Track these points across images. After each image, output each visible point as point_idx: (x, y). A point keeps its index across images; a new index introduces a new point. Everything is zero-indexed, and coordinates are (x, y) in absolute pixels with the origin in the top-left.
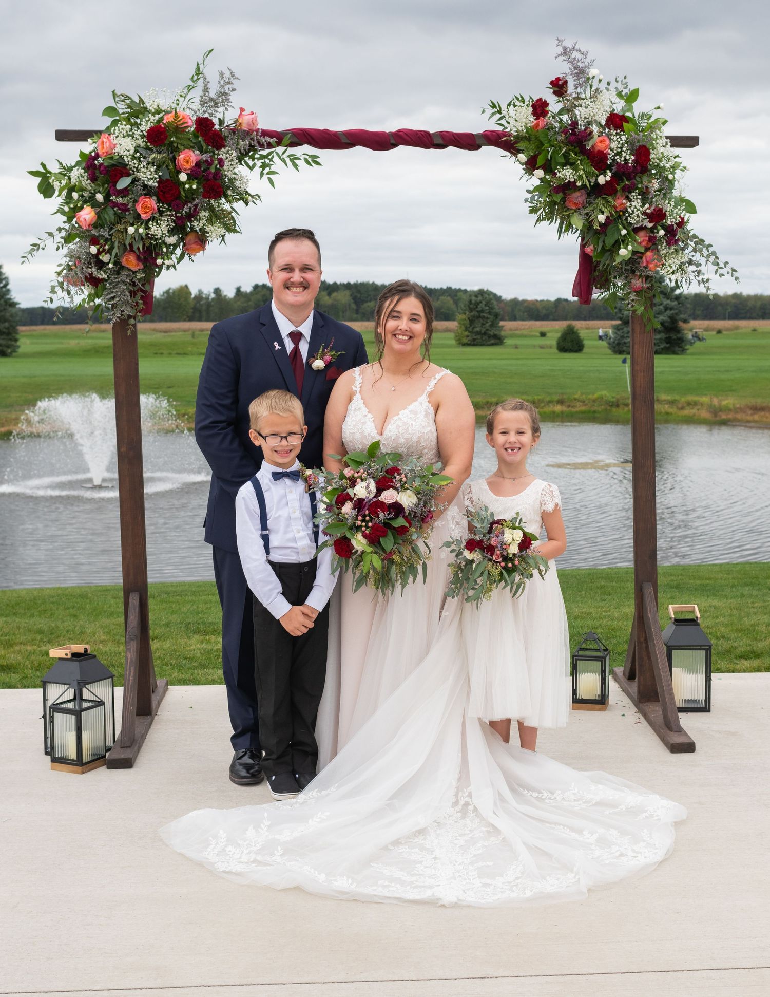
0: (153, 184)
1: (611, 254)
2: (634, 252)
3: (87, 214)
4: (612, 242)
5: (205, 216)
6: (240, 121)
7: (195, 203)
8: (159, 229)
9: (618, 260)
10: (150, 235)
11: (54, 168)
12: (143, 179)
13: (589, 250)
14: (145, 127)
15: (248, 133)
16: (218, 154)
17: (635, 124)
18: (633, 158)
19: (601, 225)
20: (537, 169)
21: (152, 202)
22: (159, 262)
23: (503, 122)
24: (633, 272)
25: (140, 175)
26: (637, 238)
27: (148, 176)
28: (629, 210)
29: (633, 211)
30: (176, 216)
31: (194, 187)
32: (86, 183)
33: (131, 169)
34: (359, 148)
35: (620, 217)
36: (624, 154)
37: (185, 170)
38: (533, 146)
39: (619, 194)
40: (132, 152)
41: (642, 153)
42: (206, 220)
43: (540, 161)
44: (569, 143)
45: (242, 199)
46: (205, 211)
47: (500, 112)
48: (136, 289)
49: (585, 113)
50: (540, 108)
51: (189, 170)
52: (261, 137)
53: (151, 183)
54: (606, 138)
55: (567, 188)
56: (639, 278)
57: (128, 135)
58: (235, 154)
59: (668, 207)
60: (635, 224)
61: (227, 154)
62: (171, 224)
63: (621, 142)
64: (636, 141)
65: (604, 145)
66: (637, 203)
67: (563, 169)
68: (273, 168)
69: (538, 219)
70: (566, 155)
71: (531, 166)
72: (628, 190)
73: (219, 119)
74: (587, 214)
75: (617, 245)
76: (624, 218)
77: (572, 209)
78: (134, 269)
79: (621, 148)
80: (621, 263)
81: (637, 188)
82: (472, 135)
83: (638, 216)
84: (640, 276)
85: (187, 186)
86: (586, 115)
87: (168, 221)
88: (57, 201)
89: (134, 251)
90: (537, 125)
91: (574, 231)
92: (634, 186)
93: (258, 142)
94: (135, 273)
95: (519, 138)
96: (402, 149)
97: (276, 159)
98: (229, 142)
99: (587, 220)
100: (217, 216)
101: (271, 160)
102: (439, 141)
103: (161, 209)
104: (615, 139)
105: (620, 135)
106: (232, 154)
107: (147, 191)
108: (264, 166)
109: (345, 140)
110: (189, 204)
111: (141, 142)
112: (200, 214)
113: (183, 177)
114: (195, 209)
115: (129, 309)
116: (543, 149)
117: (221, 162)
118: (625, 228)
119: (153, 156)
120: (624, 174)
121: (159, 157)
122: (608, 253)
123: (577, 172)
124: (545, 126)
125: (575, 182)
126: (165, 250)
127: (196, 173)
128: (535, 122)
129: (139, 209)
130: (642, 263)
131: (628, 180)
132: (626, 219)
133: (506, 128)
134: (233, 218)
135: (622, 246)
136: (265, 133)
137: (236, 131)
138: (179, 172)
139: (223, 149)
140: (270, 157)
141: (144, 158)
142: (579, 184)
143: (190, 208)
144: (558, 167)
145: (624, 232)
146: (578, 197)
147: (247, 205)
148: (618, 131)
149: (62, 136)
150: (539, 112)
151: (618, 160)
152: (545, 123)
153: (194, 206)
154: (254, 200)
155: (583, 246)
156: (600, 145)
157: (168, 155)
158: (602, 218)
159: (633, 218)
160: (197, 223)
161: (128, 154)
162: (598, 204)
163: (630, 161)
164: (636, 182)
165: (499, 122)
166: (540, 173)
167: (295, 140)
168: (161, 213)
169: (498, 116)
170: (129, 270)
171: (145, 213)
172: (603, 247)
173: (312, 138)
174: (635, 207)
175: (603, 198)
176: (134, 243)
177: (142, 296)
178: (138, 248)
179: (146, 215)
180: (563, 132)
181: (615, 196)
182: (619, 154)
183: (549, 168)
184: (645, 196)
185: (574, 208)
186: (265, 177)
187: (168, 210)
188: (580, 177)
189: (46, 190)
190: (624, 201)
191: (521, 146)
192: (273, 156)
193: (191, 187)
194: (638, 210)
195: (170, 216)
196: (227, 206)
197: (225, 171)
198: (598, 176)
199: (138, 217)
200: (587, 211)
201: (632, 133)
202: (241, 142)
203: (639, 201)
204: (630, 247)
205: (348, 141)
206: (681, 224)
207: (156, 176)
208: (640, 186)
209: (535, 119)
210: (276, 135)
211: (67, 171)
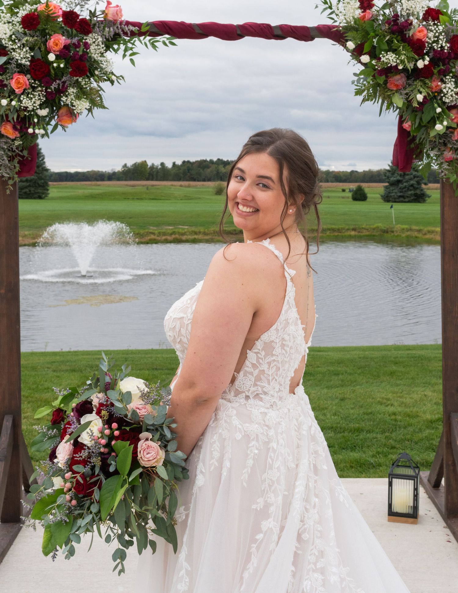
0: (26, 62)
1: (427, 130)
2: (448, 128)
4: (429, 118)
5: (73, 92)
6: (106, 12)
7: (63, 80)
8: (31, 103)
9: (432, 134)
10: (22, 108)
12: (17, 58)
13: (407, 126)
14: (22, 14)
15: (114, 22)
16: (86, 39)
17: (450, 17)
18: (448, 45)
19: (419, 103)
20: (364, 55)
21: (25, 79)
22: (30, 131)
23: (333, 16)
24: (445, 144)
25: (16, 55)
26: (452, 115)
27: (22, 55)
28: (444, 90)
29: (447, 92)
30: (46, 91)
31: (62, 66)
33: (9, 51)
35: (435, 97)
36: (440, 42)
37: (54, 51)
38: (360, 36)
39: (435, 76)
40: (8, 35)
42: (74, 96)
43: (367, 48)
44: (392, 32)
45: (109, 79)
46: (73, 88)
47: (330, 7)
48: (14, 154)
49: (407, 5)
50: (366, 2)
51: (57, 51)
52: (125, 26)
53: (23, 62)
54: (424, 29)
55: (390, 71)
56: (450, 151)
57: (9, 22)
58: (100, 39)
60: (449, 103)
61: (94, 39)
62: (42, 98)
63: (439, 31)
64: (451, 31)
65: (423, 34)
66: (451, 85)
67: (387, 55)
68: (135, 50)
69: (364, 98)
70: (390, 42)
71: (357, 53)
72: (444, 73)
73: (90, 11)
74: (407, 94)
75: (433, 122)
76: (439, 98)
77: (392, 90)
78: (12, 137)
79: (438, 37)
80: (435, 137)
81: (451, 72)
82: (307, 27)
83: (452, 96)
84: (451, 149)
85: (55, 65)
86: (408, 7)
87: (39, 96)
89: (9, 121)
90: (364, 17)
91: (395, 109)
92: (449, 70)
93: (123, 31)
94: (13, 140)
95: (348, 28)
96: (247, 39)
97: (137, 43)
98: (97, 29)
99: (407, 99)
100: (83, 93)
101: (133, 44)
102: (279, 32)
103: (33, 85)
104: (433, 29)
105: (437, 26)
106: (98, 39)
107: (21, 69)
108: (126, 50)
109: (198, 31)
110: (58, 81)
111: (20, 28)
112: (69, 90)
113: (52, 57)
114: (63, 86)
115: (8, 171)
116: (369, 37)
117: (87, 46)
118: (439, 106)
119: (26, 38)
120: (439, 59)
121: (31, 39)
122: (424, 129)
123: (399, 57)
124: (372, 17)
125: (396, 66)
126: (36, 120)
127: (64, 54)
128: (362, 14)
129: (13, 84)
130: (454, 137)
131: (443, 65)
132: (441, 99)
133: (336, 21)
134: (100, 96)
135: (437, 122)
136: (128, 23)
137: (104, 21)
138: (49, 52)
139: (90, 35)
140: (132, 42)
141: (19, 40)
142: (400, 67)
143: (59, 84)
144: (383, 53)
145: (439, 110)
146: (399, 79)
147: (113, 84)
148: (436, 22)
150: (365, 4)
151: (436, 47)
152: (371, 16)
153: (62, 82)
154: (119, 80)
155: (401, 122)
156: (418, 34)
157: (41, 39)
158: (420, 98)
159: (448, 98)
160: (66, 98)
161: (5, 37)
162: (416, 85)
163: (446, 48)
164: (450, 67)
165: (330, 16)
166: (365, 58)
167: (155, 30)
168: (34, 88)
169: (329, 11)
170: (8, 138)
171: (19, 88)
172: (420, 124)
173: (170, 28)
174: (449, 88)
175: (421, 80)
176: (10, 114)
177: (19, 160)
178: (13, 118)
179: (19, 89)
180: (387, 22)
181: (432, 79)
182: (437, 42)
183: (374, 55)
185: (395, 89)
186: (128, 58)
187: (40, 86)
188: (402, 62)
190: (439, 83)
191: (349, 35)
192: (135, 41)
193: (59, 65)
194: (452, 91)
195: (42, 91)
196: (94, 85)
197: (92, 54)
198: (417, 61)
199: (12, 92)
200: (407, 91)
201: (447, 24)
202: (107, 29)
203: (452, 83)
204: (445, 123)
205: (201, 32)
207: (28, 55)
208: (453, 70)
209: (363, 12)
210: (139, 25)
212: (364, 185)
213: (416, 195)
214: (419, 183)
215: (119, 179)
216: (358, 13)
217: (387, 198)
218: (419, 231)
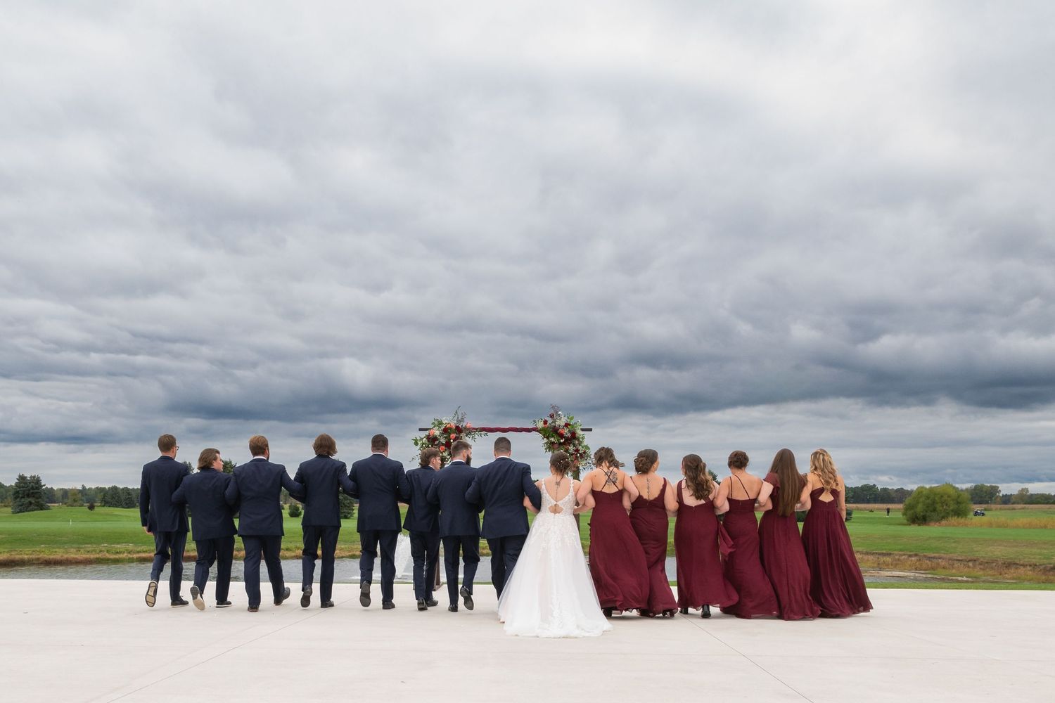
6: (467, 426)
8: (445, 454)
11: (418, 438)
12: (441, 441)
14: (442, 428)
15: (469, 429)
17: (573, 426)
21: (444, 447)
27: (443, 441)
32: (427, 442)
33: (438, 438)
34: (498, 432)
36: (568, 434)
38: (544, 432)
39: (567, 445)
41: (573, 434)
43: (546, 436)
44: (554, 431)
47: (536, 423)
50: (545, 422)
54: (564, 430)
55: (553, 443)
57: (438, 430)
58: (465, 434)
59: (580, 448)
61: (463, 435)
64: (572, 430)
65: (563, 432)
66: (572, 447)
70: (553, 435)
71: (544, 437)
73: (461, 425)
82: (528, 429)
86: (558, 424)
88: (419, 447)
92: (571, 443)
95: (541, 430)
98: (464, 431)
104: (566, 430)
107: (443, 444)
108: (472, 437)
111: (441, 432)
113: (452, 441)
116: (547, 433)
119: (444, 435)
120: (568, 439)
121: (446, 436)
123: (556, 439)
124: (548, 426)
131: (569, 441)
133: (539, 427)
136: (473, 429)
137: (465, 428)
139: (462, 433)
141: (442, 436)
142: (556, 442)
144: (551, 438)
146: (556, 446)
148: (567, 428)
149: (420, 430)
151: (567, 436)
157: (448, 435)
161: (438, 435)
163: (570, 436)
165: (536, 426)
166: (546, 439)
167: (481, 430)
180: (552, 428)
183: (548, 438)
184: (574, 445)
189: (416, 444)
190: (568, 447)
191: (541, 432)
192: (475, 435)
194: (572, 449)
198: (561, 440)
201: (571, 428)
202: (467, 431)
206: (585, 452)
207: (445, 441)
208: (573, 443)
210: (476, 429)
211: (422, 439)
216: (544, 426)
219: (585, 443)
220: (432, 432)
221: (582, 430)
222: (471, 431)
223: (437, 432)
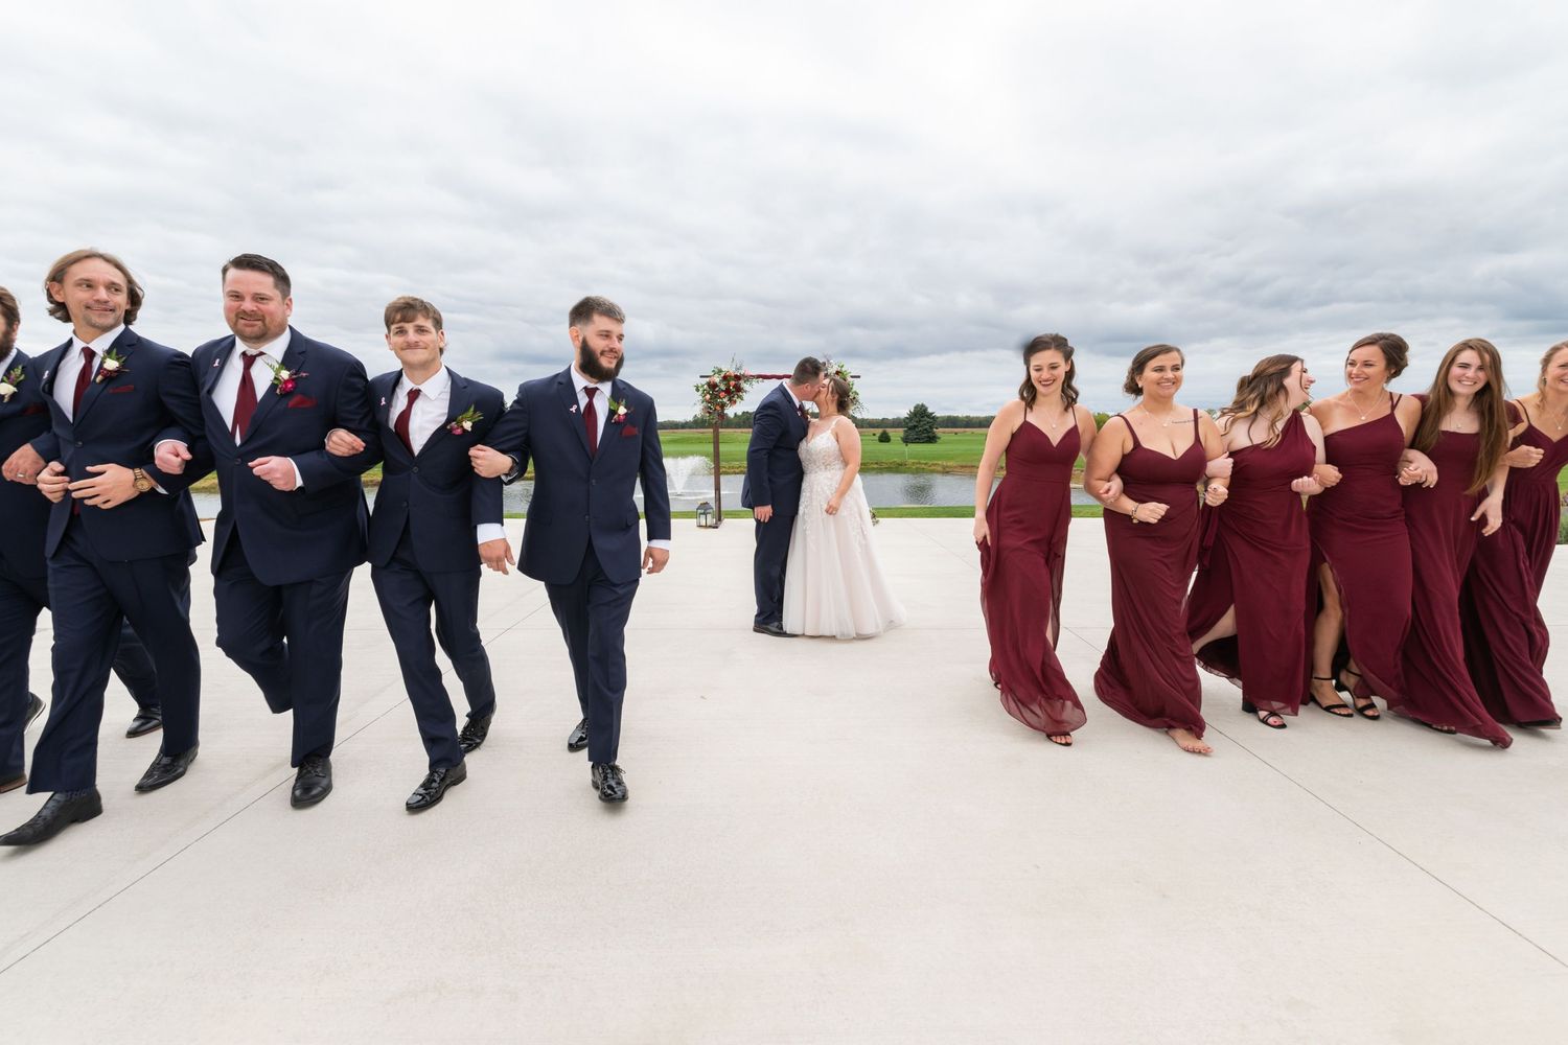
3: (708, 397)
8: (725, 400)
11: (698, 385)
14: (721, 375)
15: (746, 376)
21: (724, 393)
27: (723, 387)
32: (708, 389)
53: (723, 389)
61: (741, 382)
88: (700, 392)
100: (739, 397)
107: (722, 391)
108: (751, 384)
113: (731, 387)
136: (750, 376)
137: (742, 375)
149: (701, 377)
189: (698, 390)
210: (754, 377)
211: (703, 386)
212: (888, 430)
213: (929, 437)
214: (931, 428)
215: (690, 428)
217: (906, 440)
218: (926, 464)
219: (854, 390)
220: (712, 379)
221: (852, 377)
222: (748, 378)
223: (717, 379)
